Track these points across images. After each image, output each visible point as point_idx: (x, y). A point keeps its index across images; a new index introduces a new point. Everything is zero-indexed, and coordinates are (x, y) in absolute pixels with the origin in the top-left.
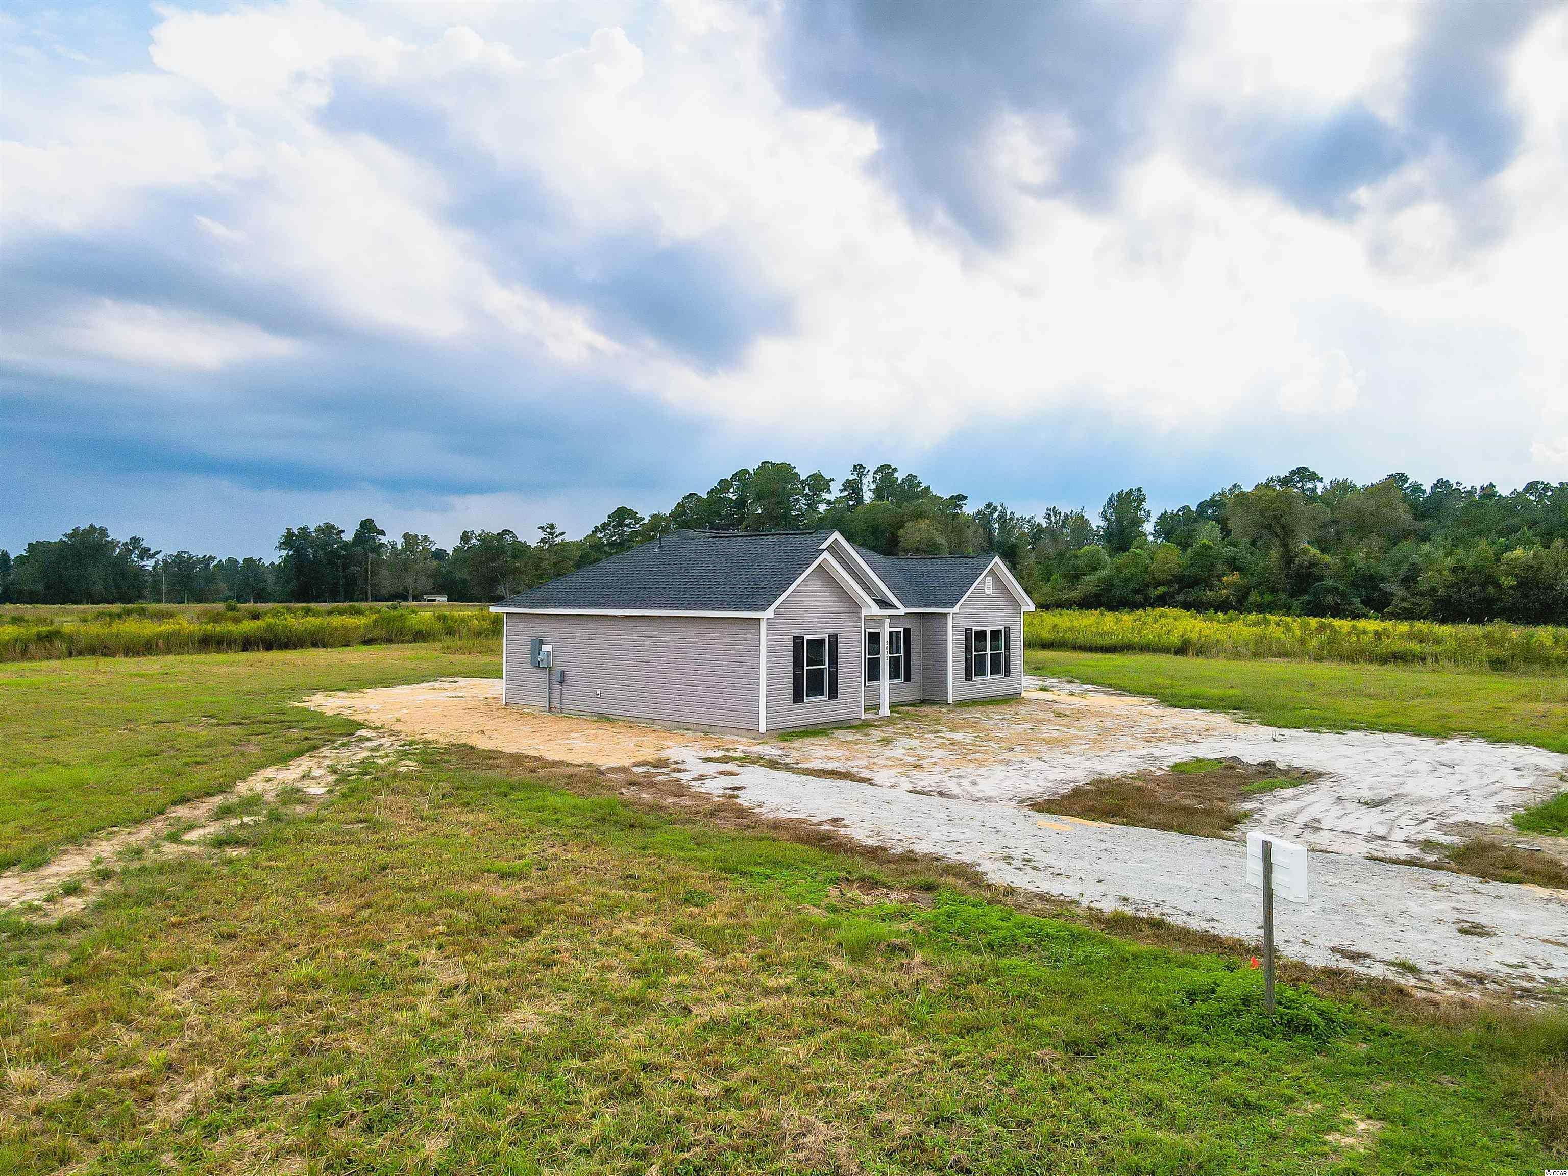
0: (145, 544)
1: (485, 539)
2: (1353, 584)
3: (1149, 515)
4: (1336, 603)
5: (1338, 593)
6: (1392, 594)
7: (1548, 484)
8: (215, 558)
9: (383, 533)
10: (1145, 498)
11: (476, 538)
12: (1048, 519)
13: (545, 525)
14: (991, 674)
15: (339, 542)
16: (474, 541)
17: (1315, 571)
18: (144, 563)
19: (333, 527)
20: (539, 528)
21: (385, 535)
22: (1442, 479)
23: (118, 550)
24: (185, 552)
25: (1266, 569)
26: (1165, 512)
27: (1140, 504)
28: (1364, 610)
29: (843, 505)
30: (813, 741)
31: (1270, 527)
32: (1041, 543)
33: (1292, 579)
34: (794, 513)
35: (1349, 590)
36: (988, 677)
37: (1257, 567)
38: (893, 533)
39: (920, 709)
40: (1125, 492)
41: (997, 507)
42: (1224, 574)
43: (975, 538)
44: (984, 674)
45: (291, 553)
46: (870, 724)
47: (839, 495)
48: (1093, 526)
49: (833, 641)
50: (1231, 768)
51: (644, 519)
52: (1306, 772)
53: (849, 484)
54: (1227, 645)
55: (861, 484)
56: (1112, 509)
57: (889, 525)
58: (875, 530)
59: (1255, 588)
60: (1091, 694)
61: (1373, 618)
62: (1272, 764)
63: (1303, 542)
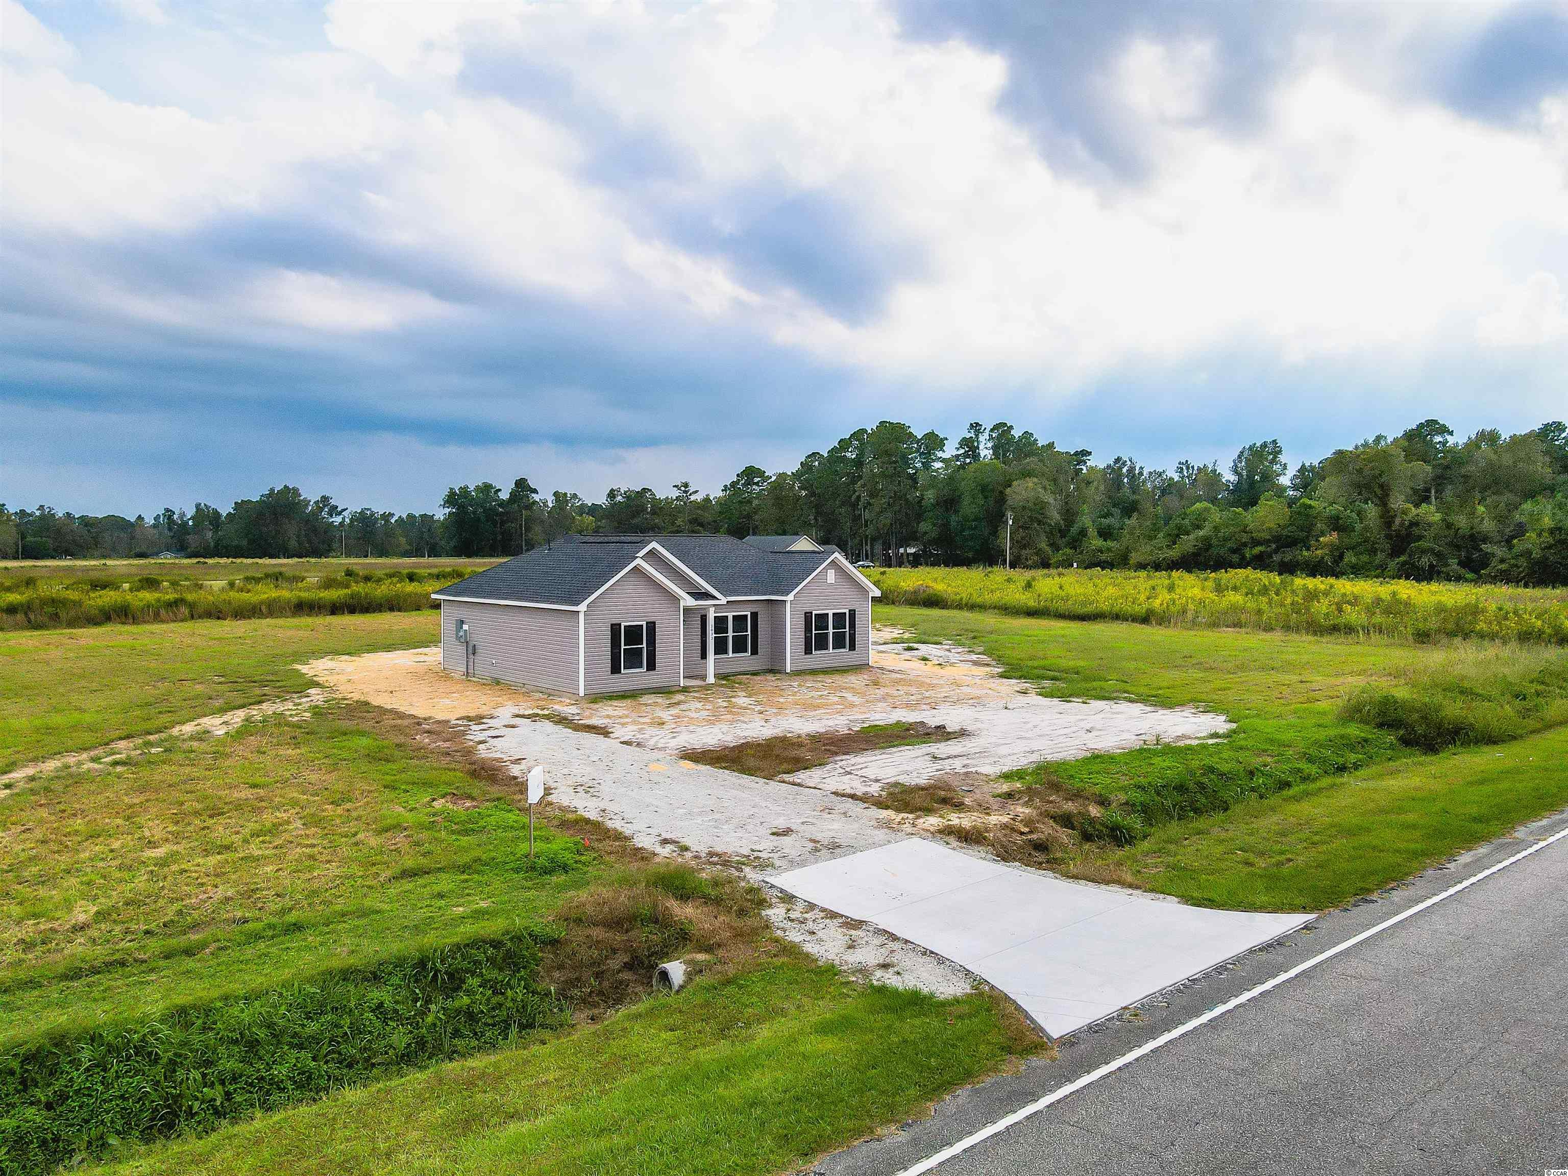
0: (333, 502)
1: (628, 496)
2: (1451, 544)
3: (1285, 468)
4: (1432, 566)
5: (1435, 554)
6: (1493, 555)
8: (393, 514)
9: (535, 491)
10: (1280, 451)
11: (621, 495)
12: (1180, 472)
13: (679, 484)
14: (833, 648)
15: (496, 500)
16: (619, 498)
17: (1416, 531)
18: (333, 520)
19: (490, 486)
20: (674, 486)
21: (538, 493)
23: (310, 508)
24: (368, 509)
25: (1366, 529)
26: (1303, 465)
27: (1275, 457)
28: (1462, 571)
29: (959, 463)
30: (615, 703)
31: (1368, 486)
32: (1167, 498)
33: (1391, 539)
34: (910, 471)
35: (1445, 550)
36: (831, 651)
37: (1358, 527)
38: (1001, 492)
39: (755, 677)
40: (1258, 445)
41: (1126, 461)
42: (1323, 534)
43: (1096, 494)
44: (827, 648)
45: (454, 510)
46: (685, 690)
47: (955, 453)
48: (1224, 480)
49: (652, 626)
50: (908, 730)
51: (771, 477)
52: (962, 733)
53: (965, 442)
54: (1190, 615)
55: (978, 442)
56: (1243, 463)
57: (998, 483)
58: (984, 489)
59: (1353, 548)
60: (960, 664)
61: (1466, 580)
62: (945, 728)
63: (1398, 501)
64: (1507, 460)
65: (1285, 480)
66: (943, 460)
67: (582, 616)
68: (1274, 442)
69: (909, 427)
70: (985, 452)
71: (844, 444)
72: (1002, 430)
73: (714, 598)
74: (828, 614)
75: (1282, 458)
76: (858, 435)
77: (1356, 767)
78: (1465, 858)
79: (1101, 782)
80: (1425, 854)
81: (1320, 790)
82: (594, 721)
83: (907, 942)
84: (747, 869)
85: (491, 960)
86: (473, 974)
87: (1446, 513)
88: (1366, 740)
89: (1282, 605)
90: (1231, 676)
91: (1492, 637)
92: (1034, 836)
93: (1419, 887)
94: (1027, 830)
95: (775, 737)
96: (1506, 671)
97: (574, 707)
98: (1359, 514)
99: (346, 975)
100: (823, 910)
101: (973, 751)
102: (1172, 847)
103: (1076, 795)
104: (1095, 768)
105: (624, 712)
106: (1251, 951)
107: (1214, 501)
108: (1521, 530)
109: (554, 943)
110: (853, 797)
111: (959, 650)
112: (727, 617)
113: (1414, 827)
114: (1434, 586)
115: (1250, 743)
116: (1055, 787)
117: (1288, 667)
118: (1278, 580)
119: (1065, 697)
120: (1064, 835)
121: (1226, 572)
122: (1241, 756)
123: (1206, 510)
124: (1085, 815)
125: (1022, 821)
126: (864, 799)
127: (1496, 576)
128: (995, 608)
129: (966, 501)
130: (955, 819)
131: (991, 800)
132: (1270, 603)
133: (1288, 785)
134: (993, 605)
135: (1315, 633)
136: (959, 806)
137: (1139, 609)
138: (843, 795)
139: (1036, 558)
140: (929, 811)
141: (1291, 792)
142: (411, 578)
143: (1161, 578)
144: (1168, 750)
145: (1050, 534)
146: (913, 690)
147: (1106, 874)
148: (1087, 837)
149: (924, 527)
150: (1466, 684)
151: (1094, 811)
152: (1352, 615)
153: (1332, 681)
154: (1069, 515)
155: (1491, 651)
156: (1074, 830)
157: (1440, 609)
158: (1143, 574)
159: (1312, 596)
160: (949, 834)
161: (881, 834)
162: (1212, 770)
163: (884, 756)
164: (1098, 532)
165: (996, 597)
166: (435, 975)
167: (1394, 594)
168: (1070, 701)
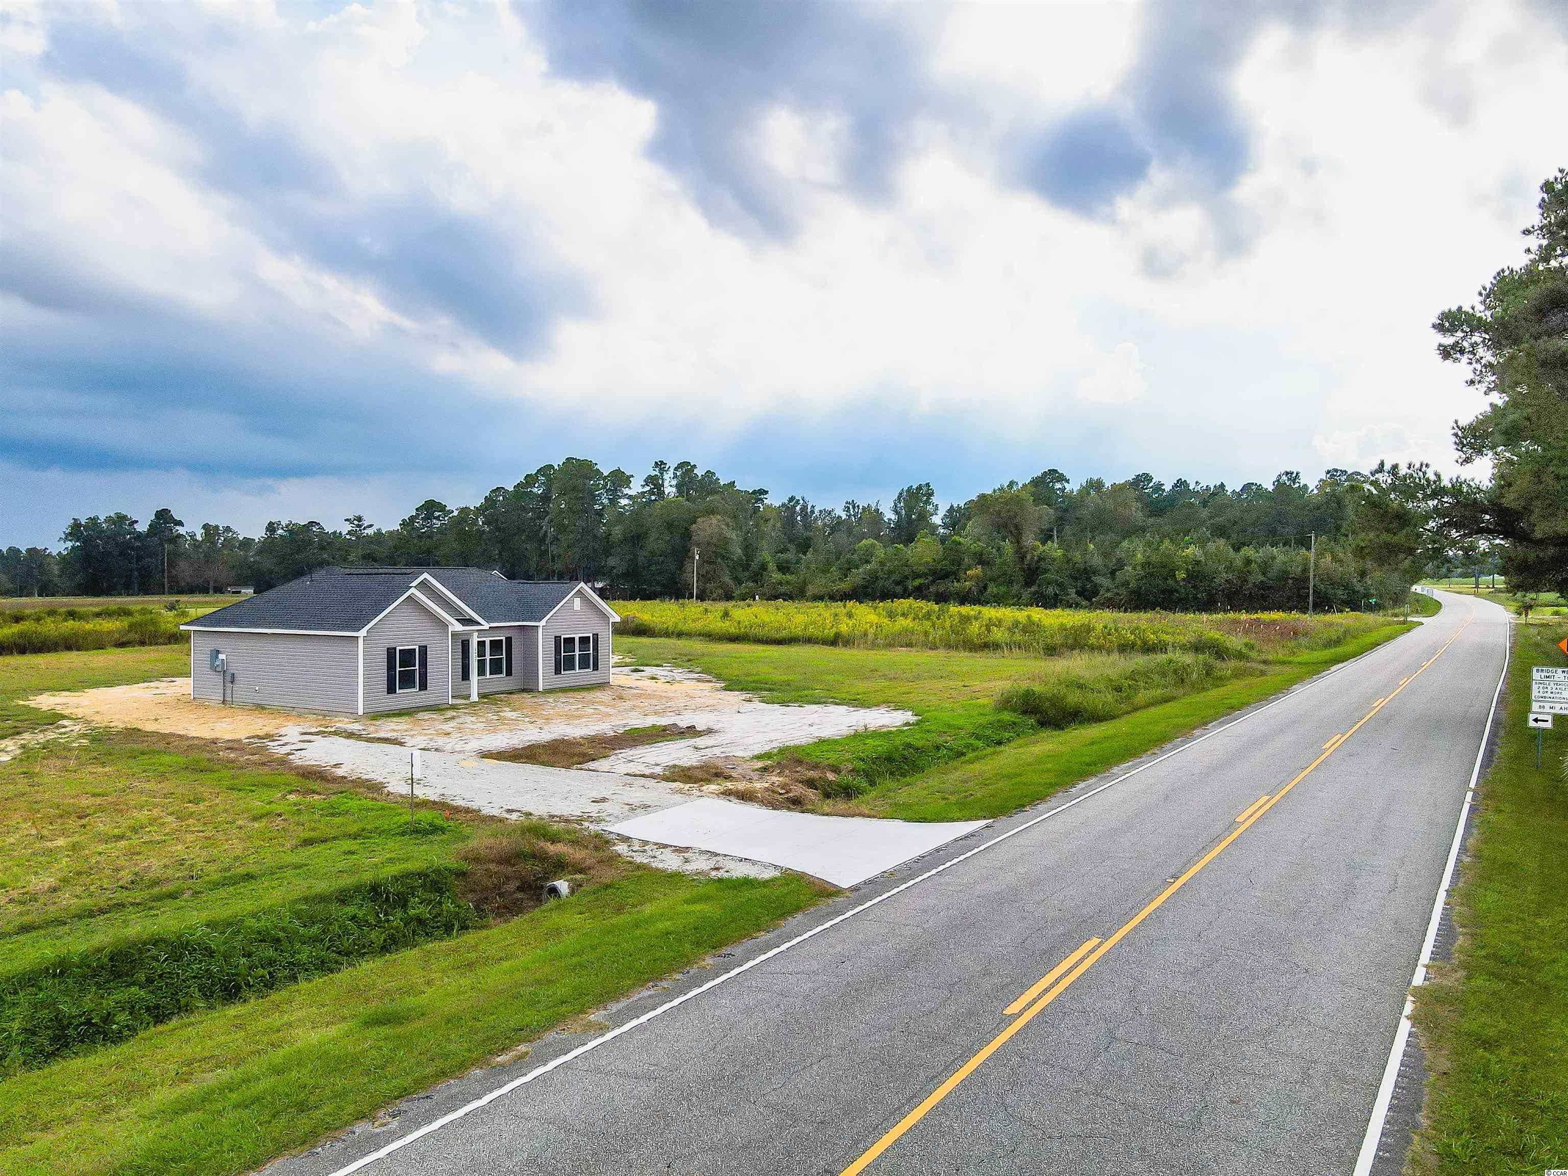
1: (291, 529)
2: (1070, 576)
3: (937, 509)
4: (1056, 595)
5: (1058, 585)
6: (1101, 585)
7: (1260, 485)
9: (180, 523)
10: (933, 493)
11: (282, 528)
12: (847, 511)
13: (352, 517)
14: (580, 669)
15: (132, 534)
16: (280, 532)
17: (1043, 565)
19: (125, 517)
20: (345, 520)
21: (183, 526)
22: (1181, 479)
25: (1004, 563)
26: (952, 506)
27: (928, 498)
28: (1079, 599)
29: (644, 500)
30: (395, 719)
31: (1005, 526)
32: (837, 535)
33: (1024, 572)
34: (596, 507)
35: (1067, 582)
36: (577, 671)
37: (998, 561)
38: (687, 529)
39: (512, 696)
40: (914, 487)
41: (799, 500)
42: (969, 567)
43: (773, 530)
44: (574, 669)
45: (78, 544)
46: (454, 707)
47: (641, 490)
48: (885, 519)
49: (424, 650)
50: (664, 730)
51: (453, 512)
52: (709, 731)
53: (650, 480)
54: (871, 637)
55: (663, 479)
56: (902, 504)
57: (684, 520)
58: (670, 525)
59: (995, 580)
60: (686, 681)
61: (1082, 607)
62: (695, 727)
63: (1030, 540)
64: (1110, 504)
65: (937, 520)
66: (630, 497)
67: (361, 641)
68: (928, 485)
69: (596, 464)
70: (670, 490)
71: (530, 480)
72: (686, 468)
73: (479, 624)
74: (574, 638)
75: (934, 499)
76: (546, 470)
77: (1009, 740)
78: (1082, 785)
79: (833, 758)
80: (1056, 784)
81: (986, 755)
82: (382, 735)
83: (725, 855)
84: (586, 824)
85: (423, 886)
86: (413, 895)
87: (1066, 550)
88: (1015, 723)
89: (943, 628)
90: (911, 684)
91: (1100, 648)
92: (791, 795)
93: (1053, 802)
94: (783, 791)
95: (555, 740)
96: (1109, 672)
97: (357, 724)
98: (999, 549)
99: (323, 899)
100: (656, 844)
101: (725, 742)
102: (892, 794)
103: (815, 767)
104: (824, 748)
105: (407, 726)
106: (956, 840)
107: (877, 537)
108: (1120, 565)
109: (461, 874)
110: (643, 776)
111: (680, 671)
112: (485, 641)
113: (1049, 771)
114: (1058, 612)
115: (933, 728)
116: (799, 762)
117: (951, 675)
118: (936, 607)
119: (784, 703)
120: (811, 793)
121: (892, 602)
122: (930, 736)
123: (873, 546)
124: (825, 780)
125: (779, 786)
126: (652, 776)
127: (1104, 603)
128: (700, 635)
129: (653, 535)
130: (730, 785)
131: (752, 774)
132: (933, 626)
133: (963, 754)
134: (698, 632)
135: (971, 650)
136: (728, 778)
137: (830, 633)
138: (635, 776)
139: (720, 591)
140: (708, 781)
141: (966, 758)
142: (72, 615)
143: (838, 607)
144: (876, 734)
145: (733, 569)
146: (654, 702)
147: (851, 811)
148: (827, 796)
149: (612, 561)
150: (1081, 681)
151: (831, 776)
152: (998, 635)
153: (986, 685)
154: (749, 549)
155: (1099, 659)
156: (817, 790)
157: (1063, 628)
158: (821, 604)
159: (966, 620)
160: (729, 795)
161: (678, 797)
162: (909, 746)
163: (653, 749)
164: (777, 566)
165: (698, 626)
166: (387, 897)
167: (1029, 617)
168: (789, 706)
